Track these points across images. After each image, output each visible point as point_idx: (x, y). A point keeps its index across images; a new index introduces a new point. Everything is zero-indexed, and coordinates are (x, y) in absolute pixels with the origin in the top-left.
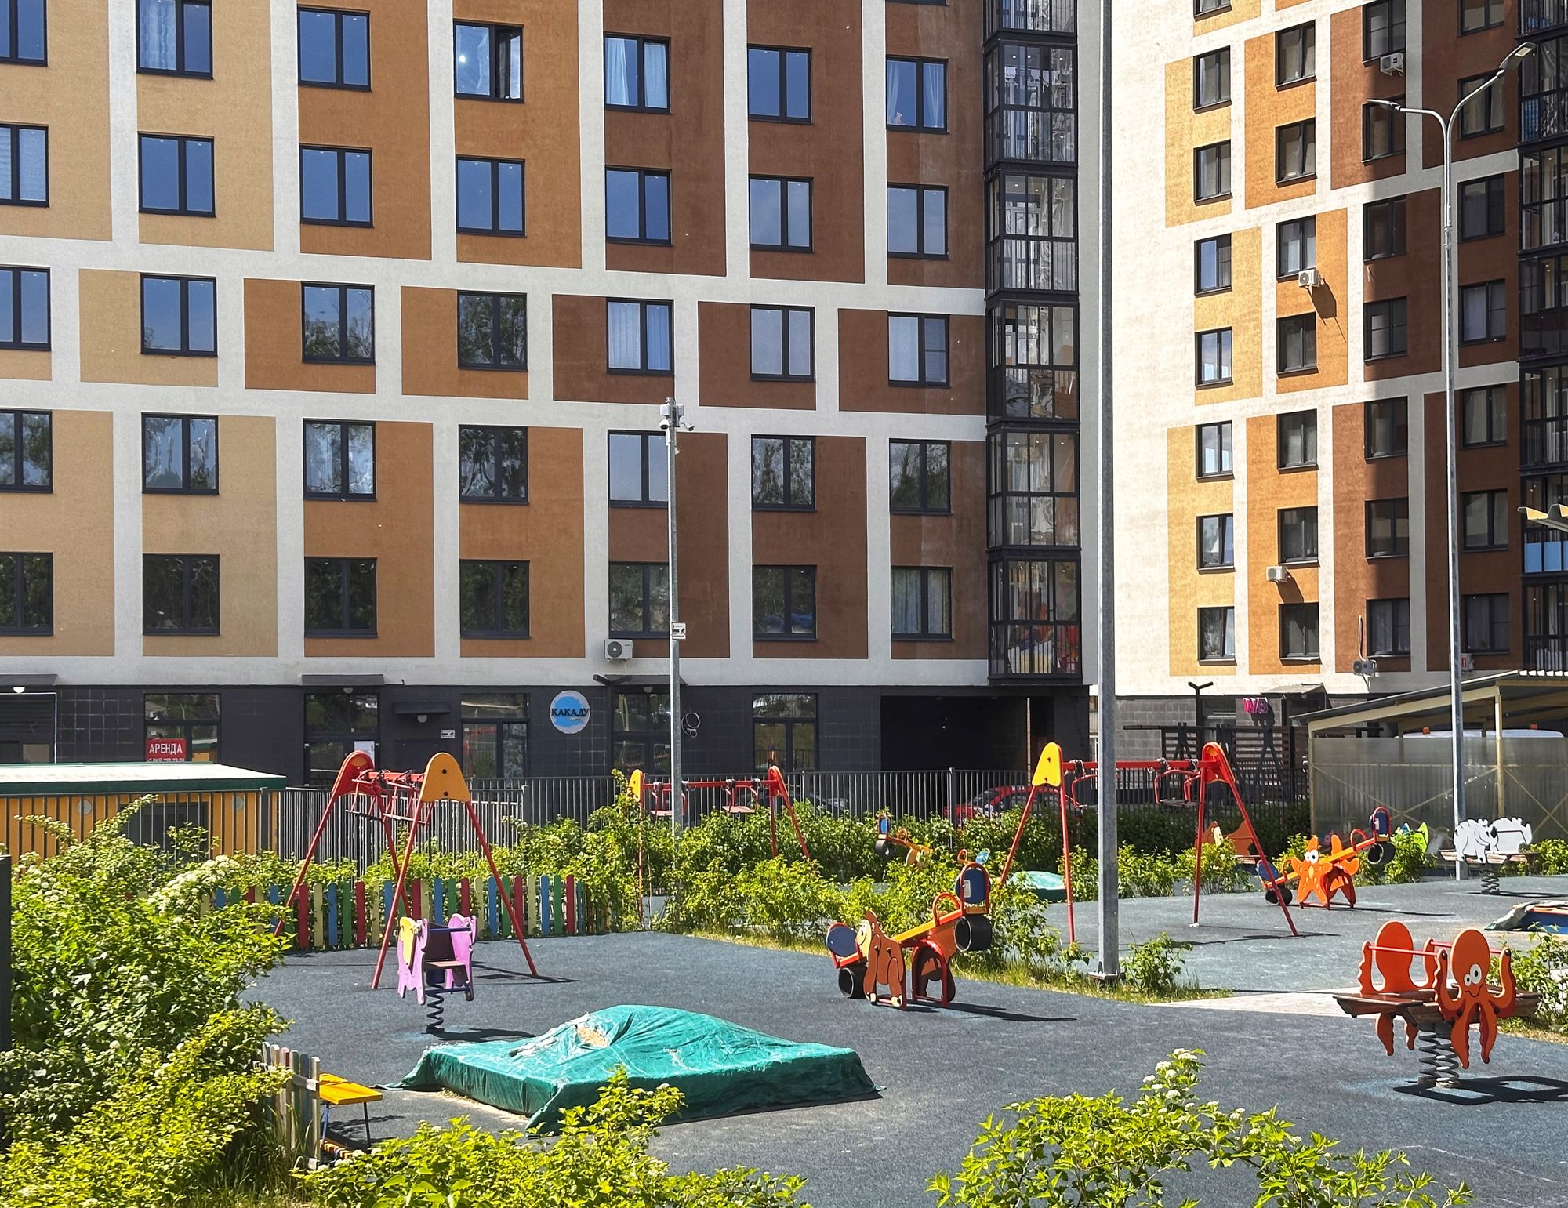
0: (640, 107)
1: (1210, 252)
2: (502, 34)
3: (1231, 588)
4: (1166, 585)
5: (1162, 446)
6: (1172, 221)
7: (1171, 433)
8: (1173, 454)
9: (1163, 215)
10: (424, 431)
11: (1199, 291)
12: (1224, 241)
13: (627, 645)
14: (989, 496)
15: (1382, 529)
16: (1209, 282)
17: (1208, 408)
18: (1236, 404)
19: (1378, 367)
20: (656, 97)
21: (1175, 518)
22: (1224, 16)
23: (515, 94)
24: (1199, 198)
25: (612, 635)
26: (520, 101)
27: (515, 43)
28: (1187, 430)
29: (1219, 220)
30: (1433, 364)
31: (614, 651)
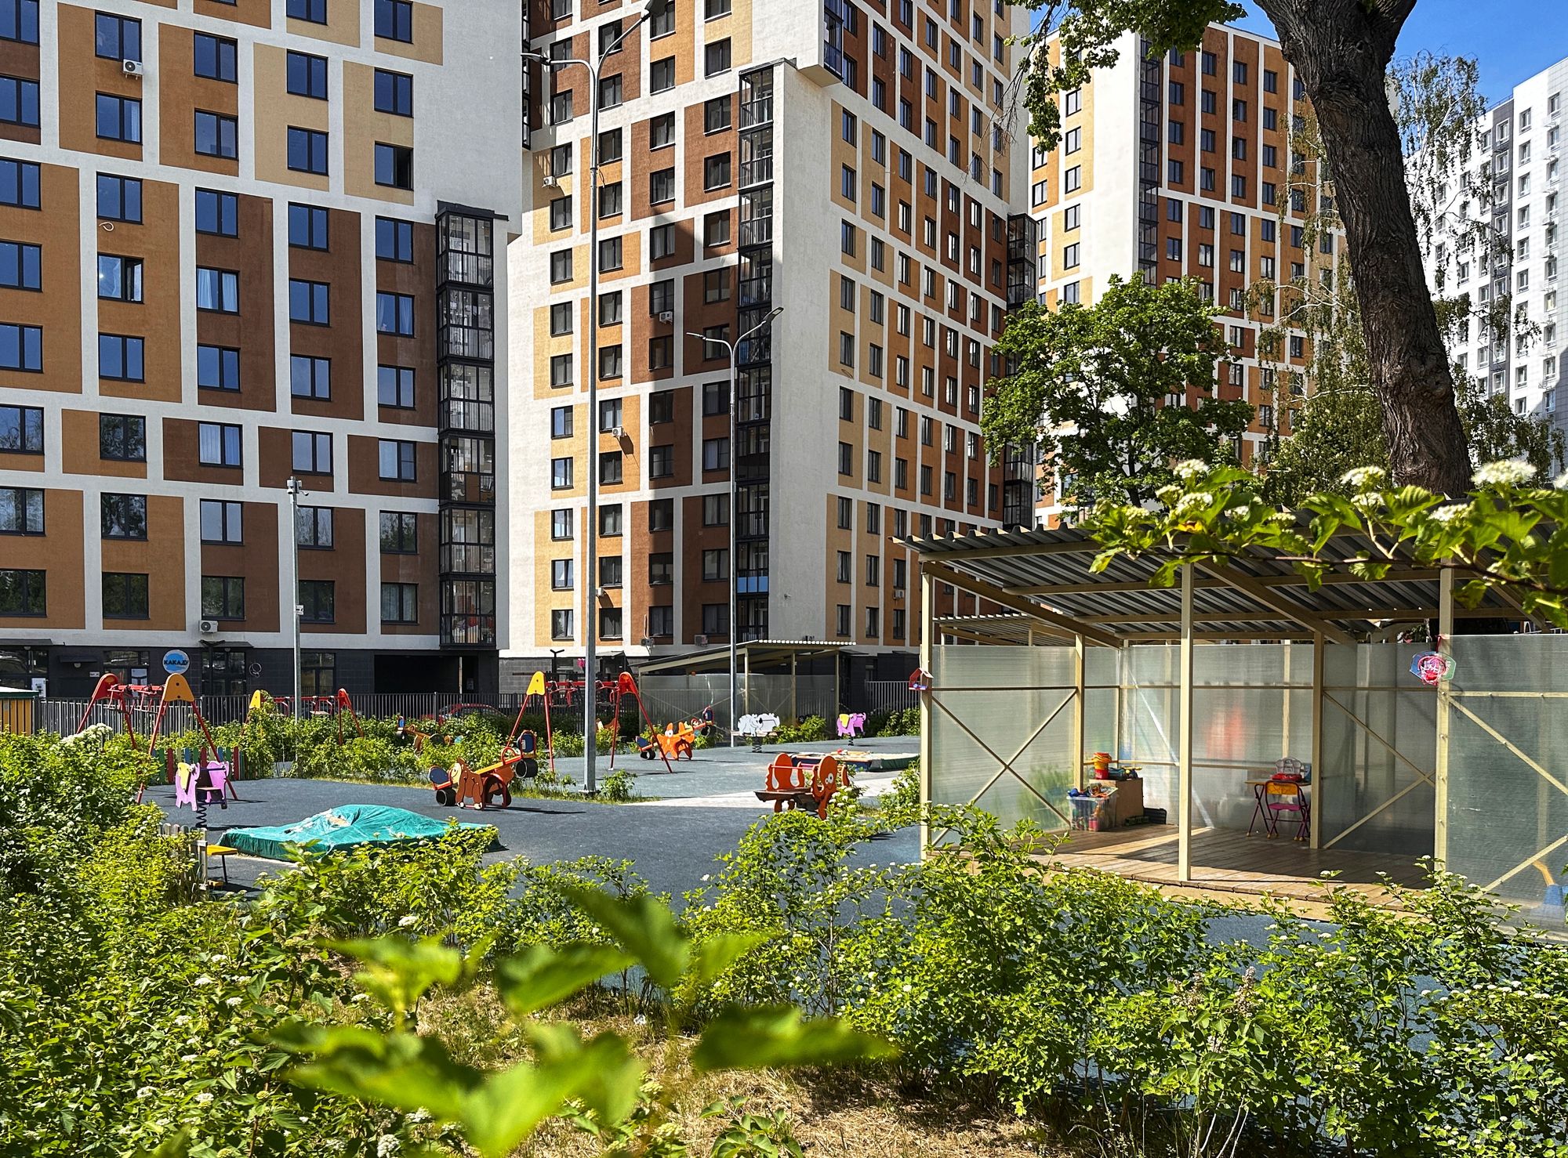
0: (219, 310)
1: (560, 417)
2: (129, 263)
3: (572, 599)
4: (533, 598)
5: (532, 520)
6: (537, 397)
7: (537, 514)
8: (538, 526)
9: (532, 393)
10: (78, 495)
11: (553, 436)
12: (569, 409)
13: (214, 625)
14: (440, 545)
15: (658, 569)
16: (560, 431)
17: (559, 501)
18: (575, 499)
19: (656, 482)
20: (230, 305)
21: (538, 561)
22: (569, 284)
23: (138, 298)
24: (553, 384)
25: (203, 618)
26: (141, 302)
27: (138, 269)
28: (546, 513)
29: (566, 398)
30: (688, 481)
31: (206, 628)
